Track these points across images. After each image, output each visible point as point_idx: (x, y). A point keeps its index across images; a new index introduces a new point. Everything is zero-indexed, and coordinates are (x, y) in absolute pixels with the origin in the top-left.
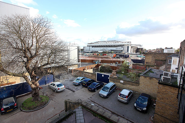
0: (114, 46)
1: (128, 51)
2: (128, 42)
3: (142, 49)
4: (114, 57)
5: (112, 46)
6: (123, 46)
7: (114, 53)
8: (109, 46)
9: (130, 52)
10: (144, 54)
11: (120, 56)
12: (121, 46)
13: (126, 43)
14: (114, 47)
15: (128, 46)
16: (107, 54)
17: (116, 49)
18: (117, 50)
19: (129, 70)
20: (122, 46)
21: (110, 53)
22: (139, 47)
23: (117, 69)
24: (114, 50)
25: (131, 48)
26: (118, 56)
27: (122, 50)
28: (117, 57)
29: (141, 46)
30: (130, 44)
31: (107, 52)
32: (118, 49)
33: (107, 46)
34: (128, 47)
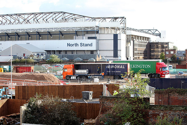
0: (61, 35)
1: (116, 55)
2: (116, 18)
3: (164, 46)
4: (67, 78)
5: (49, 35)
6: (97, 32)
7: (60, 63)
8: (39, 35)
9: (122, 57)
10: (176, 62)
11: (90, 72)
12: (87, 32)
13: (108, 23)
14: (60, 39)
15: (113, 32)
16: (33, 68)
17: (69, 45)
18: (72, 51)
19: (151, 112)
20: (93, 32)
21: (44, 62)
22: (154, 39)
23: (100, 115)
24: (60, 52)
25: (128, 41)
26: (85, 72)
27: (92, 52)
28: (81, 77)
29: (160, 35)
30: (122, 26)
31: (31, 60)
32: (76, 45)
33: (28, 36)
34: (116, 37)
